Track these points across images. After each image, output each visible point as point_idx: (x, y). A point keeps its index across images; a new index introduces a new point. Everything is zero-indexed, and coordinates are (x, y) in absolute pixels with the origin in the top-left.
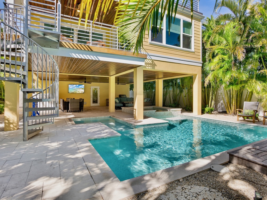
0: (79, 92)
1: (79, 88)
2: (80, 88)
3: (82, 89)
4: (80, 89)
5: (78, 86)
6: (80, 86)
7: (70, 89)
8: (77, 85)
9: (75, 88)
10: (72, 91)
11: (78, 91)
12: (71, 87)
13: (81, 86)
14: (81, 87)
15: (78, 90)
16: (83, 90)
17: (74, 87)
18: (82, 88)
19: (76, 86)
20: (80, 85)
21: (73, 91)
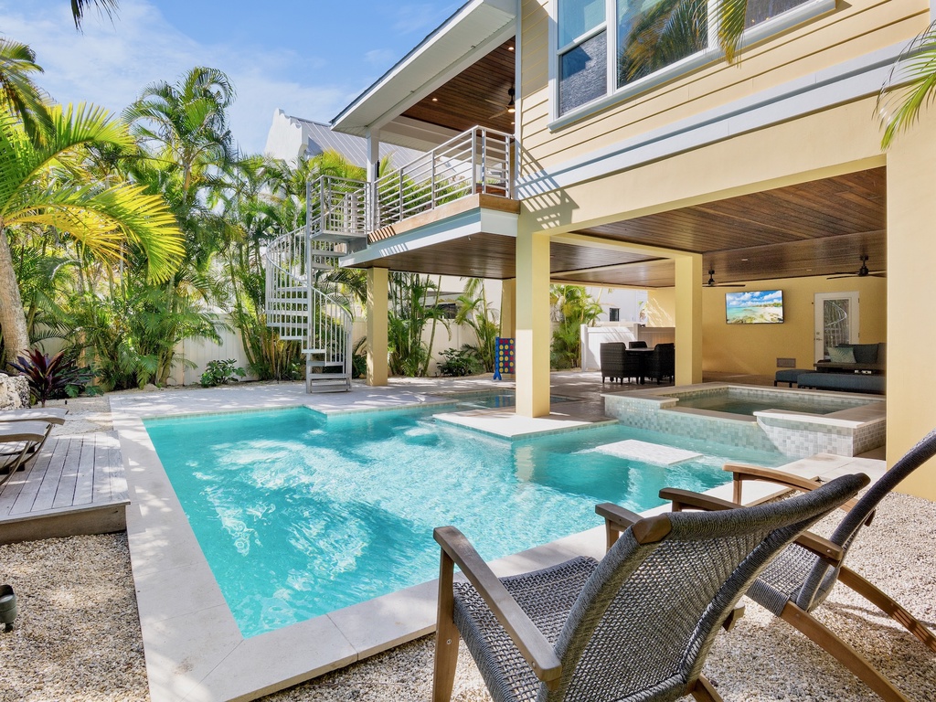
0: (762, 316)
1: (763, 303)
2: (765, 303)
3: (776, 305)
4: (766, 306)
5: (758, 297)
6: (766, 297)
7: (733, 307)
8: (757, 294)
9: (749, 303)
10: (737, 315)
11: (758, 314)
12: (734, 303)
13: (770, 296)
14: (772, 300)
15: (761, 311)
16: (779, 311)
17: (744, 301)
18: (776, 301)
19: (752, 297)
20: (767, 292)
21: (741, 315)
